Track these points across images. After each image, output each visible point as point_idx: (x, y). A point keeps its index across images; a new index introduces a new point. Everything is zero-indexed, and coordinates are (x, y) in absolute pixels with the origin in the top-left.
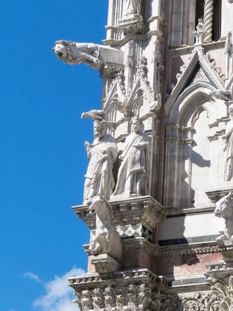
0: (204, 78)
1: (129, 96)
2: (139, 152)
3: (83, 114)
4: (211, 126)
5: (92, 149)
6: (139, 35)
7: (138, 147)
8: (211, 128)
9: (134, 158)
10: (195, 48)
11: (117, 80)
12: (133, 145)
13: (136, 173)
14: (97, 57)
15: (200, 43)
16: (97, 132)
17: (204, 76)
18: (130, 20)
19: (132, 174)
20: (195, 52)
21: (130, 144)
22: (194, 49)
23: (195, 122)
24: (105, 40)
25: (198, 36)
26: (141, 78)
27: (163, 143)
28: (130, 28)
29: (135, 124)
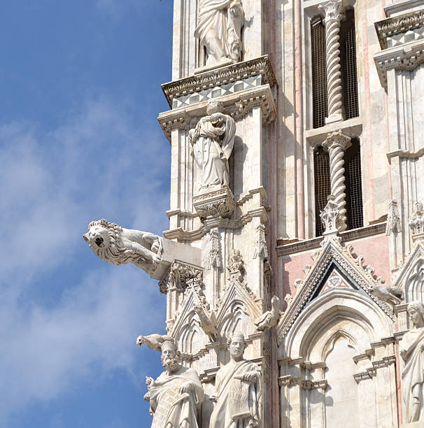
0: (343, 284)
1: (217, 311)
2: (246, 386)
3: (140, 337)
4: (356, 360)
5: (159, 389)
6: (227, 219)
7: (243, 380)
8: (356, 363)
9: (240, 396)
10: (326, 237)
11: (193, 289)
12: (235, 375)
13: (241, 421)
14: (159, 252)
15: (334, 229)
16: (168, 360)
17: (342, 281)
18: (213, 193)
19: (236, 421)
20: (326, 245)
21: (229, 375)
22: (325, 240)
23: (328, 354)
24: (168, 231)
25: (330, 220)
26: (236, 283)
27: (277, 386)
28: (214, 206)
29: (236, 343)
